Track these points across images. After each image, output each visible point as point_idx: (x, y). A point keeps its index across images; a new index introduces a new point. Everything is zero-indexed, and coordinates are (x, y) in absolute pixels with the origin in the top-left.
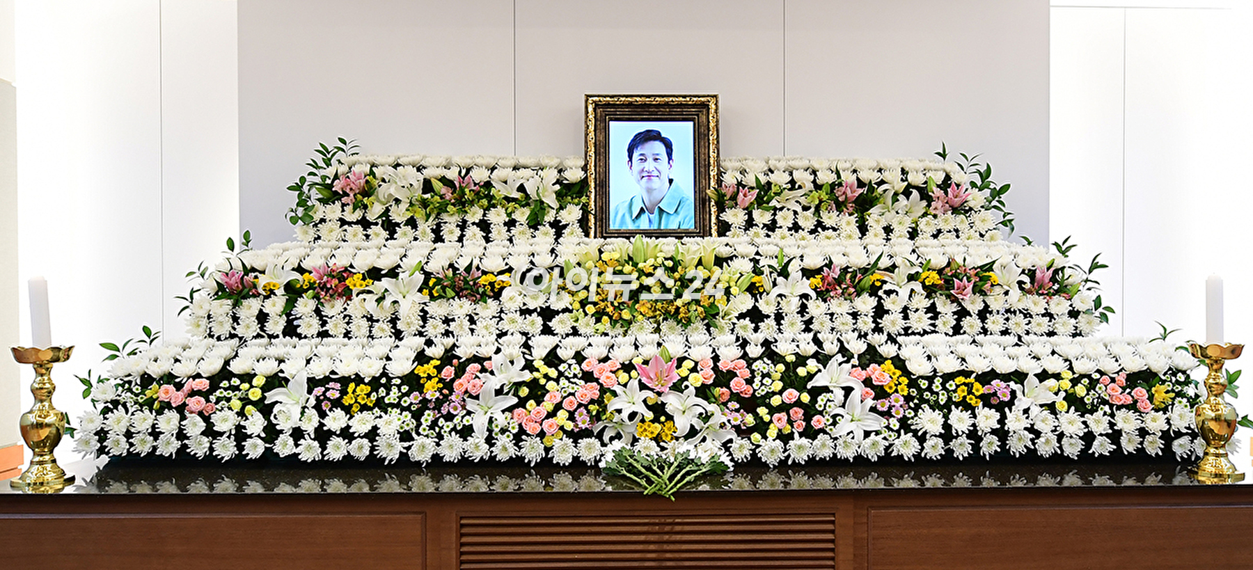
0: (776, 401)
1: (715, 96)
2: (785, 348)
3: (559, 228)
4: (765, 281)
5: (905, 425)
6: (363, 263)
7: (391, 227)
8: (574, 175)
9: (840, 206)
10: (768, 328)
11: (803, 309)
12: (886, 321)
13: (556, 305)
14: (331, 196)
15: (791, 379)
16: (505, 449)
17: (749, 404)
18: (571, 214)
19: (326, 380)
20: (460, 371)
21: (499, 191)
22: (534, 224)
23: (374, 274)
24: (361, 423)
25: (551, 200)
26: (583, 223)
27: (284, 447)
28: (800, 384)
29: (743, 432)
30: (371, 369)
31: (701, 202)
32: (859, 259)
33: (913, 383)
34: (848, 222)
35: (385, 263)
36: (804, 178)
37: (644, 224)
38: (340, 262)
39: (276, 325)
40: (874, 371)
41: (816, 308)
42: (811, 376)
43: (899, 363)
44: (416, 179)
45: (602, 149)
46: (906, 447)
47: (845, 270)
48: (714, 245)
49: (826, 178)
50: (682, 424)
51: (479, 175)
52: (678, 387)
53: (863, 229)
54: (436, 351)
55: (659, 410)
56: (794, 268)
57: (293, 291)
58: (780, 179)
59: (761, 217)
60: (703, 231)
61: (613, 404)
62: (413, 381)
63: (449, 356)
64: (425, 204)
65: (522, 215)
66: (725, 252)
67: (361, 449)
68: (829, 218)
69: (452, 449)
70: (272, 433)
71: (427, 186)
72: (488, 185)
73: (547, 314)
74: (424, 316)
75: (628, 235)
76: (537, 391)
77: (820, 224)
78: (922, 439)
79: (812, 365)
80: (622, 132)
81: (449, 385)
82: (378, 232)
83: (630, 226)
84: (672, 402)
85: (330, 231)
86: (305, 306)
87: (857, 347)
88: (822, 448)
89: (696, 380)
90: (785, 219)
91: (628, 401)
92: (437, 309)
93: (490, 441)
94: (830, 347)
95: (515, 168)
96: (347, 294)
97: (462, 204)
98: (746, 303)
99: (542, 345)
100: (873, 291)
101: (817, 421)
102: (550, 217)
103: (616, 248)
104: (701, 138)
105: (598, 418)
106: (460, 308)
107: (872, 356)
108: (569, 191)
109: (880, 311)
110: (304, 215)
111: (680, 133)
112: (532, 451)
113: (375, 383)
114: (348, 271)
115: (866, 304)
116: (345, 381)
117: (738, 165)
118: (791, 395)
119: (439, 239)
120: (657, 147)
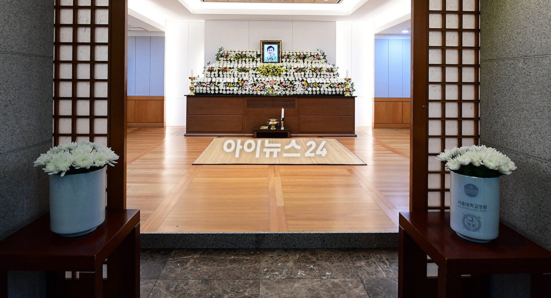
0: (289, 86)
1: (281, 41)
2: (290, 79)
3: (257, 61)
4: (288, 70)
5: (307, 90)
6: (228, 67)
7: (231, 61)
8: (259, 53)
9: (300, 59)
10: (288, 77)
11: (293, 74)
12: (306, 76)
13: (257, 73)
14: (222, 56)
15: (291, 83)
16: (251, 92)
17: (285, 87)
18: (259, 59)
19: (226, 83)
20: (244, 82)
21: (247, 56)
22: (253, 61)
23: (230, 68)
24: (231, 89)
25: (255, 57)
26: (260, 61)
27: (221, 92)
28: (292, 84)
29: (284, 90)
30: (232, 81)
31: (279, 57)
32: (302, 67)
33: (308, 84)
34: (301, 61)
35: (232, 67)
36: (295, 54)
37: (270, 61)
38: (225, 66)
39: (217, 75)
40: (303, 83)
41: (295, 74)
42: (294, 83)
43: (306, 81)
44: (235, 54)
45: (263, 49)
46: (307, 93)
47: (300, 68)
48: (281, 64)
49: (298, 54)
50: (276, 89)
51: (244, 53)
52: (275, 84)
53: (304, 62)
54: (241, 79)
55: (272, 87)
56: (292, 68)
57: (219, 71)
58: (291, 54)
59: (288, 60)
60: (279, 62)
61: (266, 86)
62: (237, 83)
63: (242, 80)
64: (236, 58)
65: (251, 59)
66: (282, 65)
67: (231, 92)
68: (299, 60)
69: (244, 92)
70: (219, 90)
71: (236, 55)
72: (245, 55)
73: (256, 74)
74: (238, 74)
75: (267, 63)
76: (255, 85)
77: (297, 61)
78: (309, 92)
79: (294, 81)
80: (266, 46)
81: (243, 84)
82: (229, 62)
83: (267, 61)
84: (274, 86)
85: (222, 62)
86: (220, 73)
87: (301, 79)
88: (295, 93)
89: (277, 83)
90: (292, 60)
91: (268, 86)
92: (240, 73)
93: (249, 91)
94: (297, 79)
95: (250, 52)
96: (227, 71)
97: (242, 58)
98: (285, 73)
99: (255, 79)
100: (304, 71)
101: (294, 89)
102: (255, 60)
103: (266, 65)
104: (279, 47)
105: (263, 89)
106: (243, 73)
107: (303, 80)
108: (258, 56)
109: (305, 74)
110: (218, 59)
111: (275, 46)
112: (255, 93)
113: (233, 83)
114: (226, 68)
115: (303, 73)
116: (228, 83)
117: (284, 52)
118: (291, 85)
119: (238, 63)
120: (272, 49)
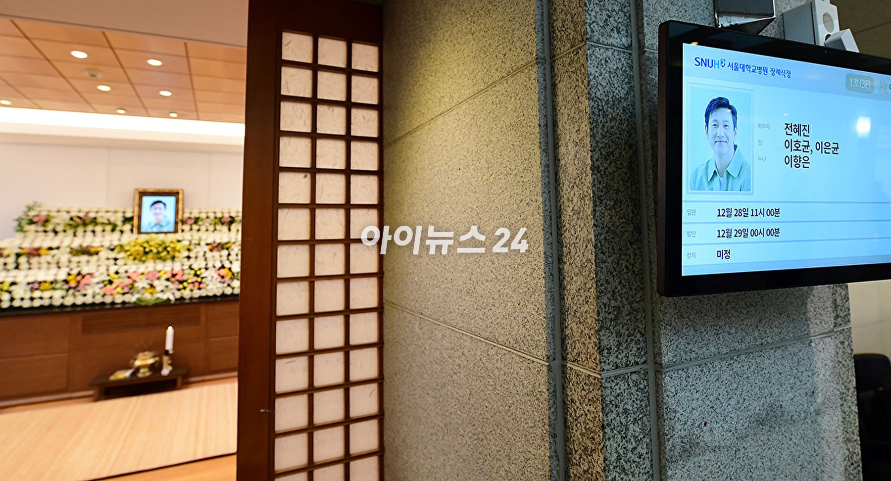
0: (190, 281)
1: (183, 189)
2: (195, 267)
3: (122, 232)
4: (192, 247)
5: (229, 285)
6: (46, 244)
7: (56, 232)
8: (129, 215)
9: (223, 224)
10: (192, 261)
11: (204, 255)
12: (230, 258)
13: (119, 256)
14: (31, 222)
15: (196, 275)
16: (99, 299)
17: (181, 282)
18: (127, 227)
19: (33, 283)
20: (83, 277)
21: (99, 220)
22: (113, 230)
23: (50, 249)
24: (47, 294)
25: (119, 223)
26: (132, 230)
27: (16, 304)
28: (198, 276)
29: (179, 290)
30: (50, 278)
31: (176, 223)
32: (225, 240)
33: (233, 274)
34: (225, 228)
35: (54, 245)
36: (212, 216)
37: (155, 230)
38: (36, 245)
39: (11, 266)
40: (223, 272)
41: (209, 254)
42: (201, 274)
43: (230, 269)
44: (67, 217)
45: (140, 206)
46: (228, 291)
47: (219, 244)
48: (179, 236)
49: (219, 215)
50: (159, 289)
51: (92, 215)
52: (158, 278)
53: (230, 230)
54: (75, 272)
55: (152, 286)
56: (203, 243)
57: (18, 255)
58: (203, 216)
59: (195, 227)
60: (176, 231)
61: (136, 285)
62: (66, 282)
63: (79, 274)
64: (70, 225)
65: (109, 228)
66: (180, 238)
67: (46, 302)
68: (219, 227)
69: (80, 300)
70: (12, 299)
71: (72, 219)
72: (95, 218)
73: (116, 259)
74: (70, 261)
75: (147, 233)
76: (111, 282)
77: (215, 229)
78: (233, 288)
79: (203, 270)
81: (78, 282)
82: (52, 234)
83: (149, 230)
84: (156, 283)
85: (31, 235)
86: (23, 260)
87: (219, 265)
88: (203, 293)
89: (166, 276)
90: (203, 228)
91: (141, 283)
92: (75, 259)
93: (94, 297)
94: (210, 265)
95: (107, 212)
96: (39, 255)
97: (85, 224)
98: (186, 254)
99: (113, 269)
100: (227, 249)
101: (202, 286)
102: (118, 228)
103: (143, 238)
104: (177, 202)
105: (131, 289)
106: (84, 258)
107: (223, 267)
108: (127, 220)
109: (229, 255)
110: (20, 229)
111: (170, 201)
112: (108, 300)
113: (52, 283)
114: (38, 249)
115: (225, 253)
116: (40, 283)
117: (189, 211)
118: (195, 279)
119: (75, 235)
120: (161, 205)
